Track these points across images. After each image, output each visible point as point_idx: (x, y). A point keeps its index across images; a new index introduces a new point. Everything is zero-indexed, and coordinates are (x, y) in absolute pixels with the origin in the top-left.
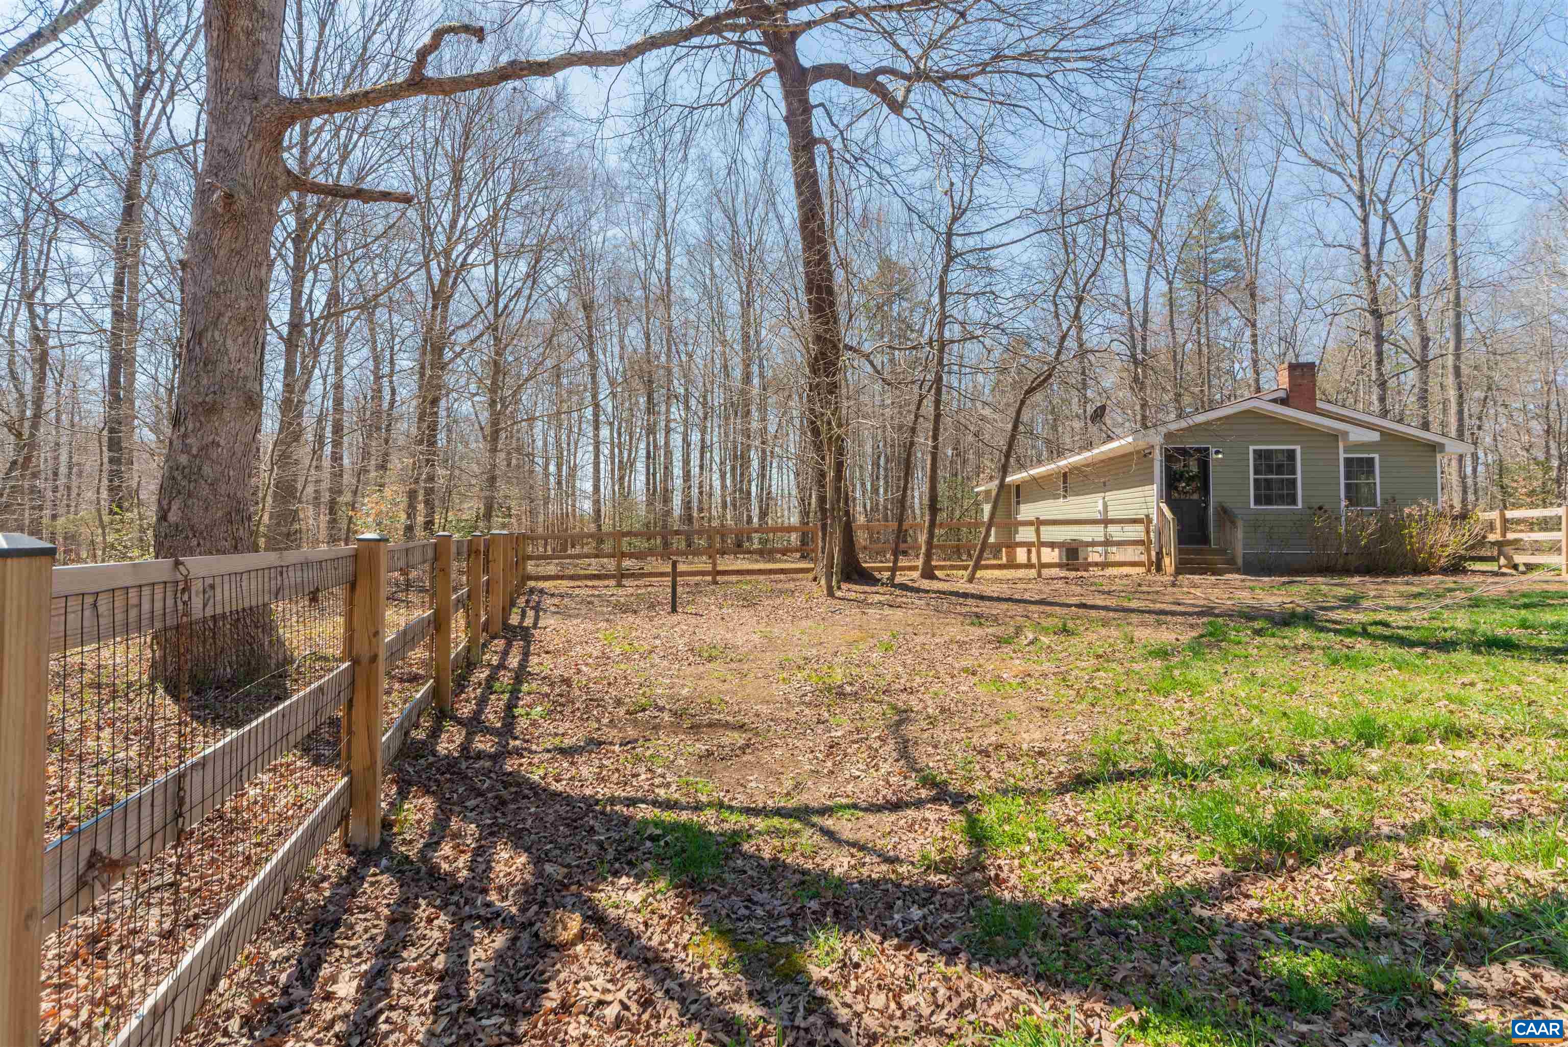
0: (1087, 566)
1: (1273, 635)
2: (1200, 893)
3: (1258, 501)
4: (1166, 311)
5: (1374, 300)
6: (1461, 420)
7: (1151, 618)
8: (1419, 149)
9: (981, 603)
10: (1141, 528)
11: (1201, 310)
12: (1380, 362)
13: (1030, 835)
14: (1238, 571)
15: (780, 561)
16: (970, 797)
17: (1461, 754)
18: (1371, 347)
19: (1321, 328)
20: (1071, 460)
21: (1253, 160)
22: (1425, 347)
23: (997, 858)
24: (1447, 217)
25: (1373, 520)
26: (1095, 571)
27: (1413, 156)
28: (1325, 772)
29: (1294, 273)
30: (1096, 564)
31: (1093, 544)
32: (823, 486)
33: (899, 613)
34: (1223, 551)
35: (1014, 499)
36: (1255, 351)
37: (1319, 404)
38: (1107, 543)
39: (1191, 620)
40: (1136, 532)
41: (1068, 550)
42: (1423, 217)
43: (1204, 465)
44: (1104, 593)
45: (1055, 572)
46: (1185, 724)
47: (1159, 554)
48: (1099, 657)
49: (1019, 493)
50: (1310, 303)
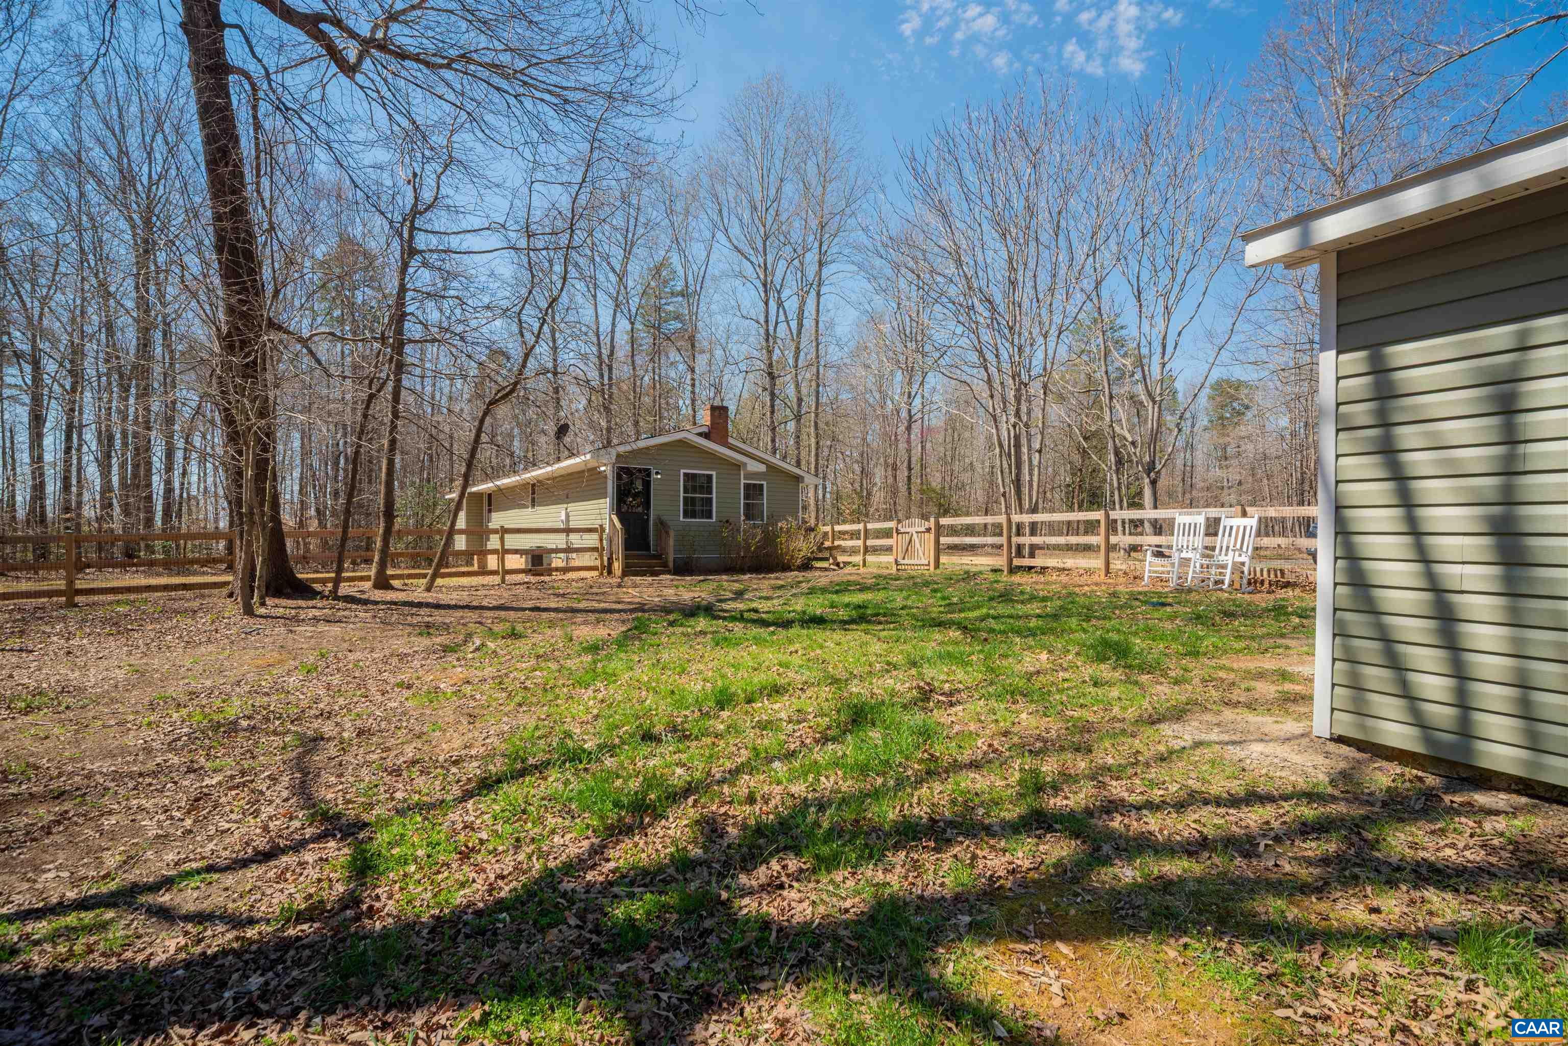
0: (550, 571)
1: (681, 625)
2: (572, 868)
3: (685, 516)
4: (628, 348)
5: (770, 365)
6: (817, 460)
7: (592, 617)
8: (801, 257)
9: (436, 612)
10: (595, 536)
11: (656, 353)
12: (772, 412)
13: (420, 853)
14: (669, 573)
15: (195, 573)
16: (366, 825)
17: (776, 706)
18: (768, 399)
19: (738, 381)
20: (534, 474)
21: (696, 235)
22: (799, 405)
23: (376, 887)
24: (814, 312)
25: (759, 531)
26: (557, 576)
27: (796, 262)
28: (687, 737)
29: (720, 334)
30: (557, 569)
31: (557, 551)
32: (240, 486)
33: (336, 629)
34: (658, 557)
35: (485, 507)
36: (693, 392)
37: (730, 440)
38: (569, 550)
39: (625, 616)
40: (591, 540)
41: (533, 557)
42: (801, 311)
43: (647, 484)
44: (558, 595)
45: (521, 577)
46: (595, 711)
47: (610, 560)
48: (538, 657)
49: (490, 502)
50: (731, 360)
